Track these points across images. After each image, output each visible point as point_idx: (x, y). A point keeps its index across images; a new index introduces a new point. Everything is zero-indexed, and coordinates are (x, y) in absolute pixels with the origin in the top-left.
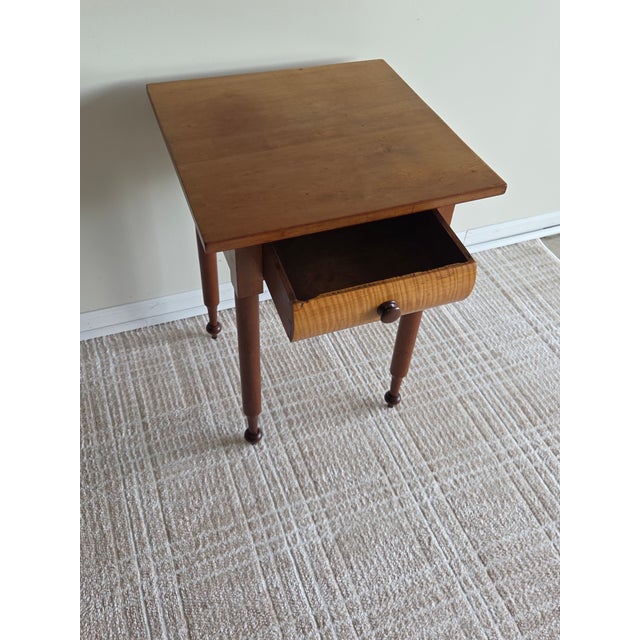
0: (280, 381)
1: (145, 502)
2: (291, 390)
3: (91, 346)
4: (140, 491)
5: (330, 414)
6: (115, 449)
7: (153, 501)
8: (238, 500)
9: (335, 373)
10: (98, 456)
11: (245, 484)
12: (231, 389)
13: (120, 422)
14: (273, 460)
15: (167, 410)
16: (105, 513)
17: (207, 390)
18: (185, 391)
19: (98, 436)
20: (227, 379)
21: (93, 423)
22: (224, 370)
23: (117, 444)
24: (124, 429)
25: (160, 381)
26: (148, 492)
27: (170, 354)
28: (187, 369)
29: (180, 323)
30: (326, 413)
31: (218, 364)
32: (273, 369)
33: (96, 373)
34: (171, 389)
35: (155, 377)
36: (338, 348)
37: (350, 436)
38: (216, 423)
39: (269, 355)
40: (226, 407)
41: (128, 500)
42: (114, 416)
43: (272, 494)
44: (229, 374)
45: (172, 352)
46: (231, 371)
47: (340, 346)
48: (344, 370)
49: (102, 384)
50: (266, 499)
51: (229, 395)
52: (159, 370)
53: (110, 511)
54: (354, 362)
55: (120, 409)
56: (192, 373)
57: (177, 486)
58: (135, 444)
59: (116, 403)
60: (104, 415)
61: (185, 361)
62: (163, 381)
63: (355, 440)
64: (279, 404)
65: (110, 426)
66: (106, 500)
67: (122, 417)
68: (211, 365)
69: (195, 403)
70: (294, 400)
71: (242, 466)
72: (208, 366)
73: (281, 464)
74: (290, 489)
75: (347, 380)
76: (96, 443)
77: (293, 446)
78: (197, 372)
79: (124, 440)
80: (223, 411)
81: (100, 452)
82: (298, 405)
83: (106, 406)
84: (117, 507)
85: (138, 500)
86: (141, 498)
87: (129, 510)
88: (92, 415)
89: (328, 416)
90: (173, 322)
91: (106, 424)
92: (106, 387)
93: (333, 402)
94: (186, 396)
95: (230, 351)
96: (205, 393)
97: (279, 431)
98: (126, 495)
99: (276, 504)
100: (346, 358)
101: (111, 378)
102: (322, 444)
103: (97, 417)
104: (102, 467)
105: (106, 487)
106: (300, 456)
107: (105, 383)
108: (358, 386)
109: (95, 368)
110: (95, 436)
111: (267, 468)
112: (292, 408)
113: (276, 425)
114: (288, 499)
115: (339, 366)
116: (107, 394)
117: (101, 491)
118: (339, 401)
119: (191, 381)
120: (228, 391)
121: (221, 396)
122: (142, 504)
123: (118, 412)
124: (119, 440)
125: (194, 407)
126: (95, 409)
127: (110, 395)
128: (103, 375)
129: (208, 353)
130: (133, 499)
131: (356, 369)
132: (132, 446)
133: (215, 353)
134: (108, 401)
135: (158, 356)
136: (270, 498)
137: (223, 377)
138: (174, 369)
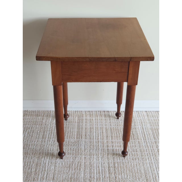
0: (115, 139)
1: (49, 166)
2: (118, 143)
3: (50, 113)
4: (49, 162)
5: (131, 155)
6: (46, 146)
7: (52, 166)
8: (83, 175)
9: (139, 142)
10: (39, 147)
11: (88, 170)
12: (95, 137)
13: (51, 138)
14: (102, 165)
15: (68, 138)
16: (35, 165)
17: (86, 135)
18: (77, 134)
19: (42, 141)
20: (95, 134)
21: (42, 136)
22: (95, 130)
23: (47, 145)
24: (51, 141)
25: (69, 129)
26: (52, 163)
27: (76, 121)
28: (81, 127)
29: (84, 112)
31: (93, 128)
32: (113, 134)
33: (49, 121)
34: (72, 132)
35: (68, 127)
36: (143, 133)
37: (137, 165)
38: (85, 147)
39: (114, 130)
40: (90, 142)
41: (43, 163)
42: (50, 136)
43: (97, 177)
44: (96, 132)
45: (78, 120)
46: (97, 132)
47: (144, 133)
48: (143, 141)
49: (49, 125)
50: (94, 177)
51: (93, 139)
52: (71, 125)
53: (37, 165)
54: (148, 139)
55: (52, 134)
56: (82, 129)
57: (62, 164)
58: (53, 146)
59: (52, 132)
60: (46, 135)
61: (81, 124)
62: (71, 129)
63: (138, 167)
64: (111, 147)
65: (47, 139)
66: (36, 161)
67: (52, 137)
68: (90, 128)
69: (79, 139)
70: (118, 147)
71: (89, 164)
72: (89, 128)
73: (104, 167)
74: (105, 177)
75: (142, 145)
76: (40, 143)
77: (111, 163)
78: (84, 129)
79: (50, 144)
80: (89, 144)
81: (40, 146)
83: (48, 132)
84: (39, 165)
86: (48, 164)
87: (43, 167)
88: (42, 134)
89: (130, 156)
90: (82, 111)
91: (46, 138)
92: (50, 126)
93: (134, 151)
94: (77, 135)
95: (99, 125)
96: (84, 136)
97: (108, 156)
98: (44, 162)
99: (97, 180)
100: (145, 137)
101: (53, 124)
102: (123, 165)
103: (43, 135)
104: (39, 151)
105: (38, 157)
106: (113, 166)
107: (51, 125)
108: (147, 148)
109: (49, 120)
110: (40, 140)
111: (98, 167)
112: (116, 149)
113: (108, 154)
114: (102, 180)
115: (141, 139)
116: (50, 129)
117: (36, 158)
118: (137, 151)
119: (81, 132)
120: (93, 138)
121: (90, 138)
122: (48, 166)
123: (51, 135)
124: (48, 144)
125: (78, 140)
126: (44, 132)
127: (51, 129)
128: (51, 122)
129: (91, 124)
130: (46, 163)
131: (148, 142)
132: (52, 147)
133: (93, 124)
134: (49, 131)
135: (72, 121)
136: (96, 177)
137: (93, 133)
138: (76, 126)
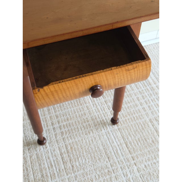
0: (59, 111)
2: (64, 116)
5: (83, 129)
8: (32, 176)
9: (87, 106)
11: (37, 167)
14: (52, 154)
30: (81, 128)
37: (92, 141)
43: (50, 173)
48: (92, 105)
50: (47, 175)
63: (95, 143)
64: (57, 123)
70: (65, 121)
71: (36, 157)
73: (55, 156)
74: (59, 170)
75: (92, 110)
77: (63, 146)
82: (67, 124)
89: (81, 130)
93: (85, 122)
97: (56, 138)
99: (51, 178)
102: (77, 145)
106: (66, 151)
108: (98, 113)
111: (49, 158)
112: (64, 125)
113: (55, 135)
114: (58, 175)
115: (89, 103)
118: (88, 121)
131: (97, 104)
136: (49, 175)
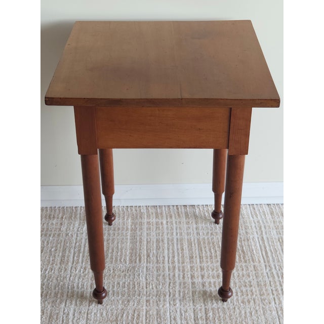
0: (207, 262)
1: (76, 319)
2: (213, 270)
3: (76, 211)
4: (75, 310)
5: (239, 294)
6: (68, 279)
7: (81, 319)
9: (254, 266)
10: (55, 281)
12: (166, 259)
13: (78, 262)
14: (181, 315)
16: (46, 318)
17: (148, 256)
18: (131, 254)
19: (60, 268)
20: (166, 251)
21: (59, 259)
22: (166, 245)
23: (71, 276)
24: (79, 268)
25: (116, 242)
26: (80, 312)
27: (129, 227)
28: (138, 239)
29: (145, 208)
30: (237, 293)
31: (163, 241)
32: (204, 252)
33: (73, 228)
34: (122, 250)
35: (113, 240)
36: (263, 248)
37: (251, 313)
38: (146, 279)
39: (204, 243)
40: (158, 270)
41: (64, 314)
42: (75, 258)
44: (168, 249)
45: (131, 226)
46: (171, 247)
47: (265, 248)
48: (263, 266)
49: (75, 236)
51: (163, 263)
52: (118, 236)
53: (50, 318)
54: (274, 261)
55: (81, 255)
56: (141, 242)
57: (102, 314)
58: (83, 279)
59: (79, 250)
60: (68, 256)
61: (139, 233)
62: (118, 243)
63: (254, 317)
64: (200, 278)
65: (70, 264)
66: (49, 310)
67: (80, 260)
68: (157, 241)
69: (136, 262)
70: (213, 277)
71: (155, 313)
72: (155, 240)
73: (186, 319)
75: (262, 274)
76: (56, 272)
77: (201, 309)
78: (145, 243)
79: (76, 275)
80: (155, 272)
81: (57, 279)
82: (215, 282)
83: (72, 251)
84: (55, 317)
85: (71, 315)
86: (74, 315)
87: (63, 321)
88: (61, 254)
89: (237, 295)
90: (140, 207)
91: (68, 262)
92: (76, 239)
93: (245, 286)
94: (131, 256)
95: (175, 234)
96: (146, 257)
97: (193, 296)
98: (64, 310)
100: (267, 257)
101: (82, 233)
102: (225, 313)
103: (63, 256)
104: (55, 289)
105: (53, 302)
106: (204, 317)
107: (77, 236)
108: (271, 279)
109: (74, 225)
110: (57, 268)
111: (175, 319)
112: (210, 283)
113: (193, 292)
115: (260, 262)
116: (76, 244)
117: (49, 303)
118: (251, 286)
119: (138, 247)
120: (163, 260)
121: (157, 262)
122: (73, 319)
123: (78, 256)
124: (73, 274)
125: (134, 264)
126: (64, 250)
127: (78, 244)
128: (78, 231)
129: (158, 232)
130: (68, 314)
131: (273, 267)
132: (80, 280)
133: (163, 233)
134: (75, 248)
135: (121, 227)
137: (163, 250)
138: (129, 237)
